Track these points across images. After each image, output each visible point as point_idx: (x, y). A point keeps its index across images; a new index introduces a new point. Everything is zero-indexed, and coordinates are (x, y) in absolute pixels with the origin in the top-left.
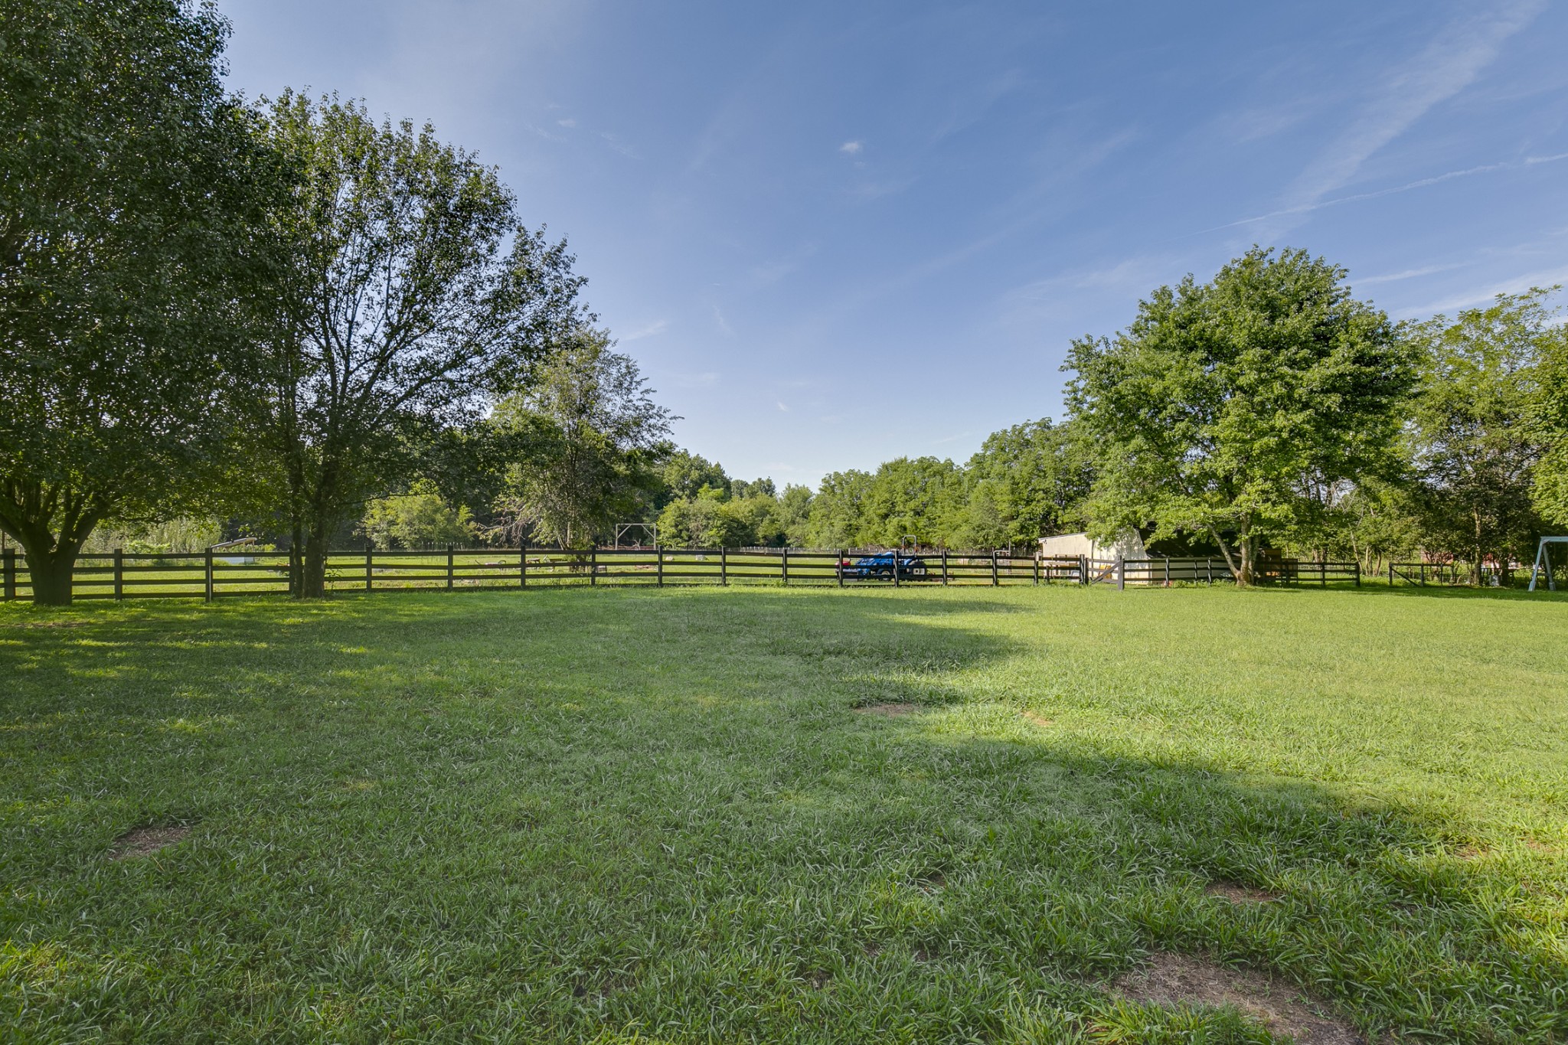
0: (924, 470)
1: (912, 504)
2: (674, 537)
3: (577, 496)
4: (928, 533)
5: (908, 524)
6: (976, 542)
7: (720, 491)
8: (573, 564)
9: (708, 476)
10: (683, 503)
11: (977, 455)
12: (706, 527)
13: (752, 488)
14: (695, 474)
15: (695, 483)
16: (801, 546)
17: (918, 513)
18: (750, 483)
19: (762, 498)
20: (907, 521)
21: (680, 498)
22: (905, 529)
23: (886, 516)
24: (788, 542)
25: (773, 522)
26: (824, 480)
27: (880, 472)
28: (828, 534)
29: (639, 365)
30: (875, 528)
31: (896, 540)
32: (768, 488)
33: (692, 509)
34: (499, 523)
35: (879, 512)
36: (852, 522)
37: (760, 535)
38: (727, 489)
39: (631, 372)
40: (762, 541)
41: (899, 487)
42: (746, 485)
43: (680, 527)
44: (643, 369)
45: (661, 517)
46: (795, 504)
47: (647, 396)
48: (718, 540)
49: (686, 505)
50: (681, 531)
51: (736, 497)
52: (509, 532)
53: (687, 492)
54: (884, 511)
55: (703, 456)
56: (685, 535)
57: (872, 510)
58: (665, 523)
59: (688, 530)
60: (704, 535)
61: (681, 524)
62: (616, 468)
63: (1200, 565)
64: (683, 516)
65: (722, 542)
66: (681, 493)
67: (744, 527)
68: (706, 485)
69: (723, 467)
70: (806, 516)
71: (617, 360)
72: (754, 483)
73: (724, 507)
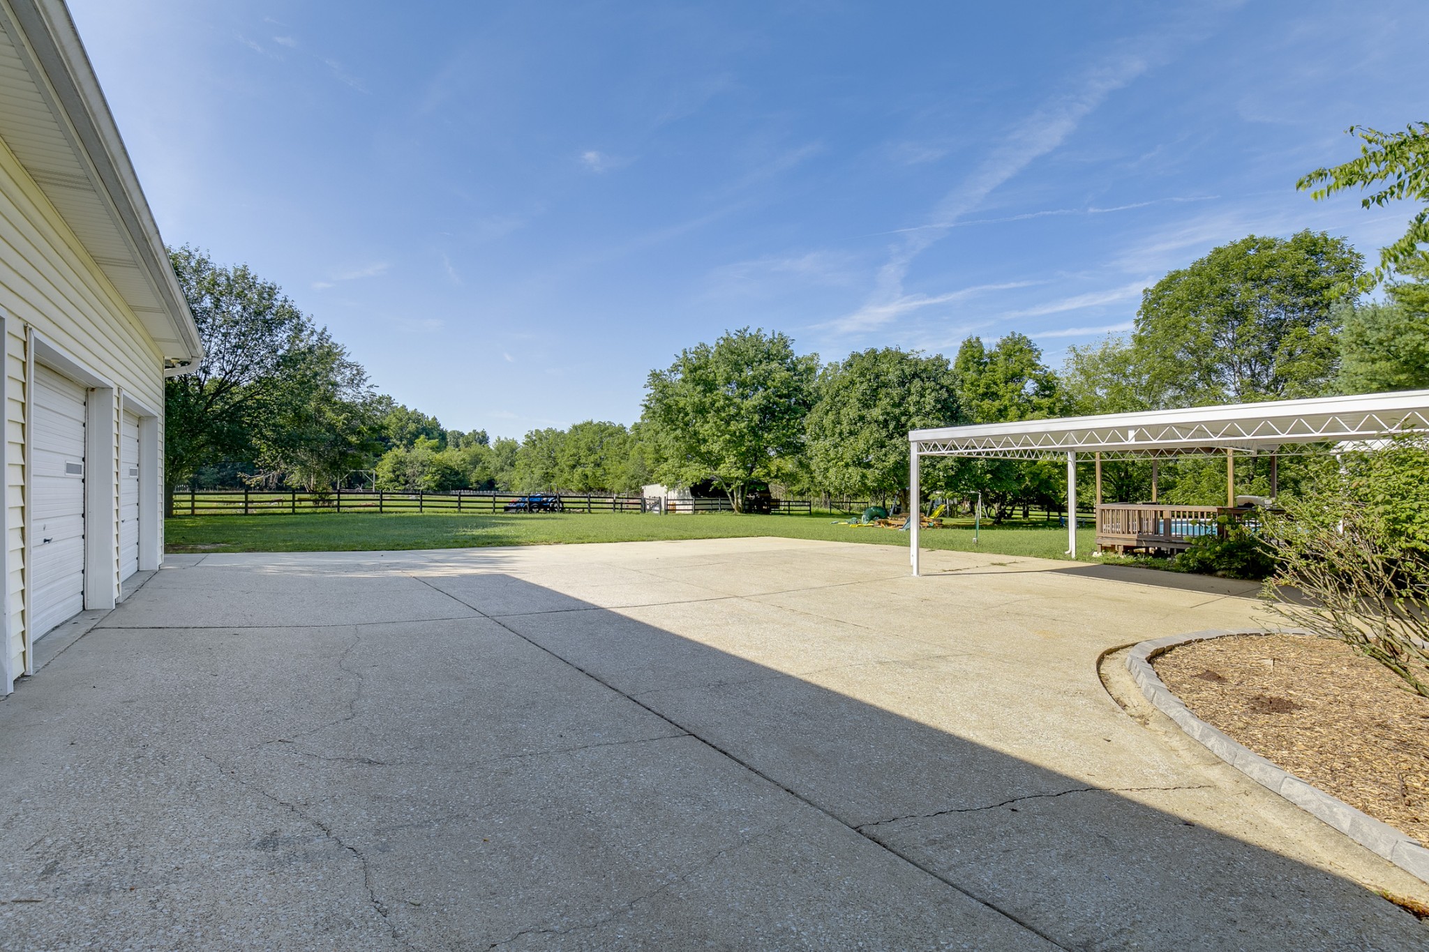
0: (603, 431)
1: (592, 458)
2: (391, 481)
3: (320, 455)
4: (604, 480)
5: (590, 474)
6: (631, 488)
7: (435, 442)
8: (315, 501)
9: (424, 429)
10: (400, 452)
11: (636, 424)
12: (422, 473)
13: (467, 438)
14: (412, 427)
15: (413, 434)
16: (508, 490)
17: (598, 465)
18: (466, 434)
19: (476, 448)
20: (589, 471)
21: (398, 447)
22: (587, 476)
23: (574, 467)
24: (497, 486)
25: (485, 468)
26: (527, 436)
27: (571, 431)
28: (528, 480)
29: (365, 369)
30: (566, 475)
31: (580, 485)
32: (483, 439)
33: (409, 457)
34: (259, 473)
35: (568, 463)
36: (548, 471)
37: (473, 480)
38: (442, 439)
39: (359, 373)
40: (475, 485)
41: (582, 444)
42: (462, 435)
43: (397, 473)
44: (368, 371)
45: (380, 463)
46: (504, 454)
47: (372, 390)
48: (433, 485)
49: (404, 454)
50: (398, 476)
51: (450, 447)
52: (267, 479)
53: (405, 442)
54: (572, 463)
55: (420, 411)
56: (401, 478)
57: (564, 461)
58: (384, 469)
59: (405, 475)
60: (419, 480)
61: (399, 469)
62: (350, 438)
63: (714, 502)
64: (401, 463)
65: (436, 486)
66: (398, 443)
67: (457, 473)
68: (422, 437)
69: (439, 420)
70: (512, 465)
71: (350, 366)
72: (470, 434)
73: (438, 456)
